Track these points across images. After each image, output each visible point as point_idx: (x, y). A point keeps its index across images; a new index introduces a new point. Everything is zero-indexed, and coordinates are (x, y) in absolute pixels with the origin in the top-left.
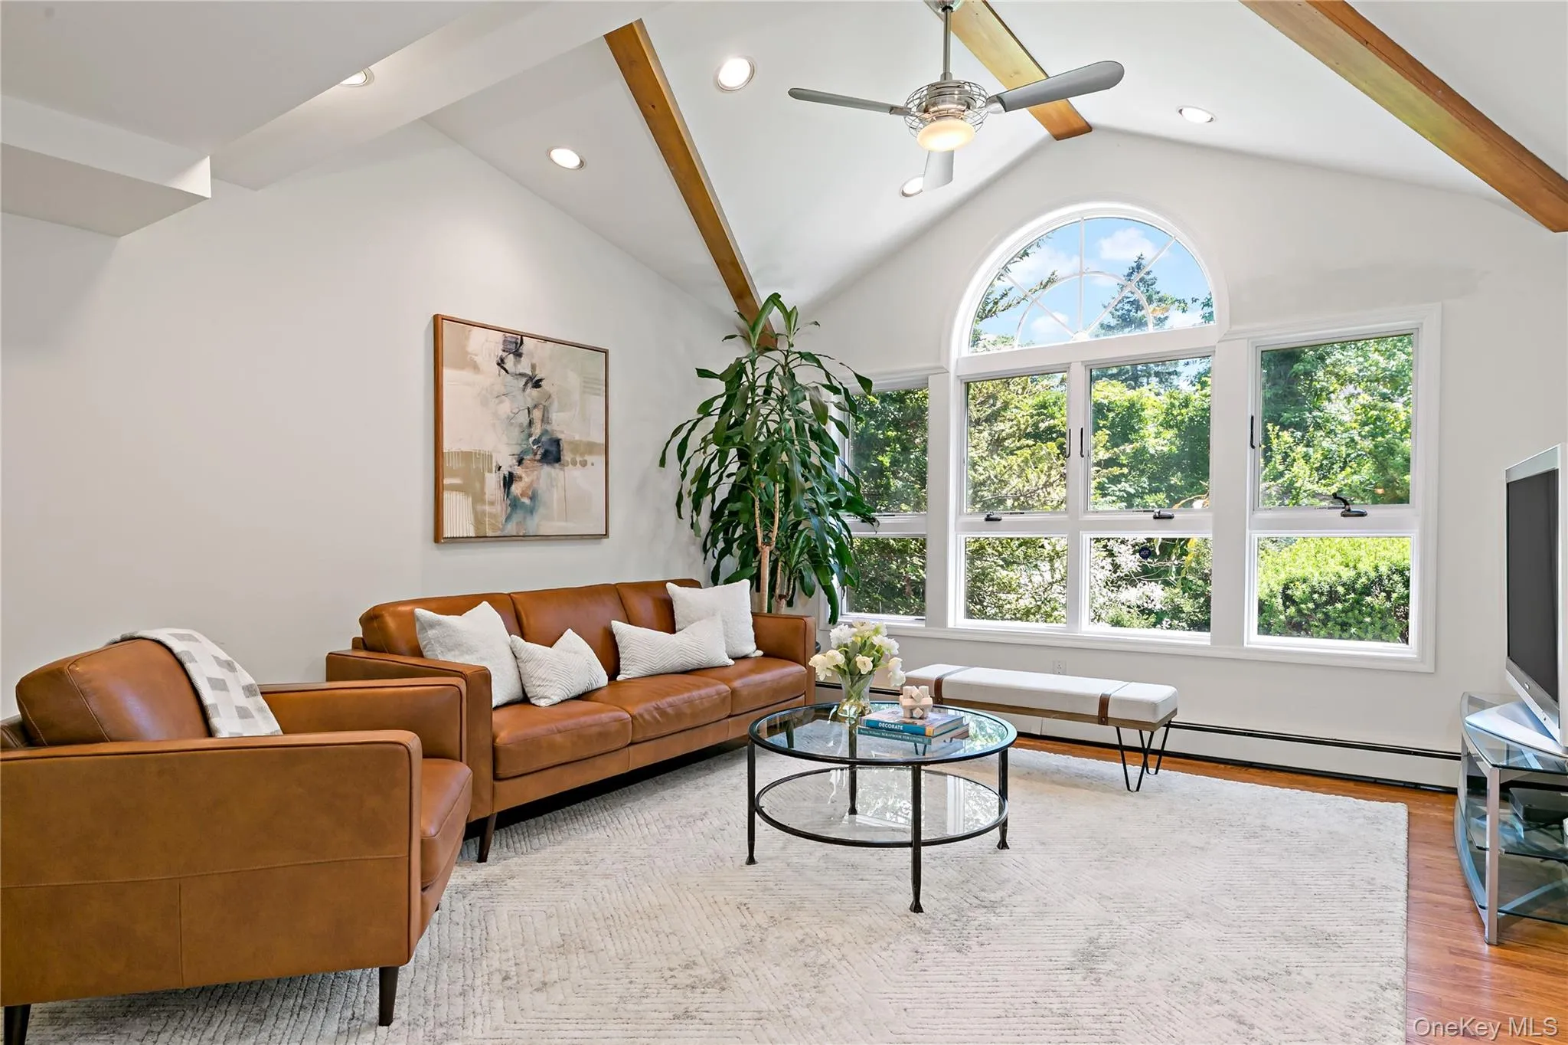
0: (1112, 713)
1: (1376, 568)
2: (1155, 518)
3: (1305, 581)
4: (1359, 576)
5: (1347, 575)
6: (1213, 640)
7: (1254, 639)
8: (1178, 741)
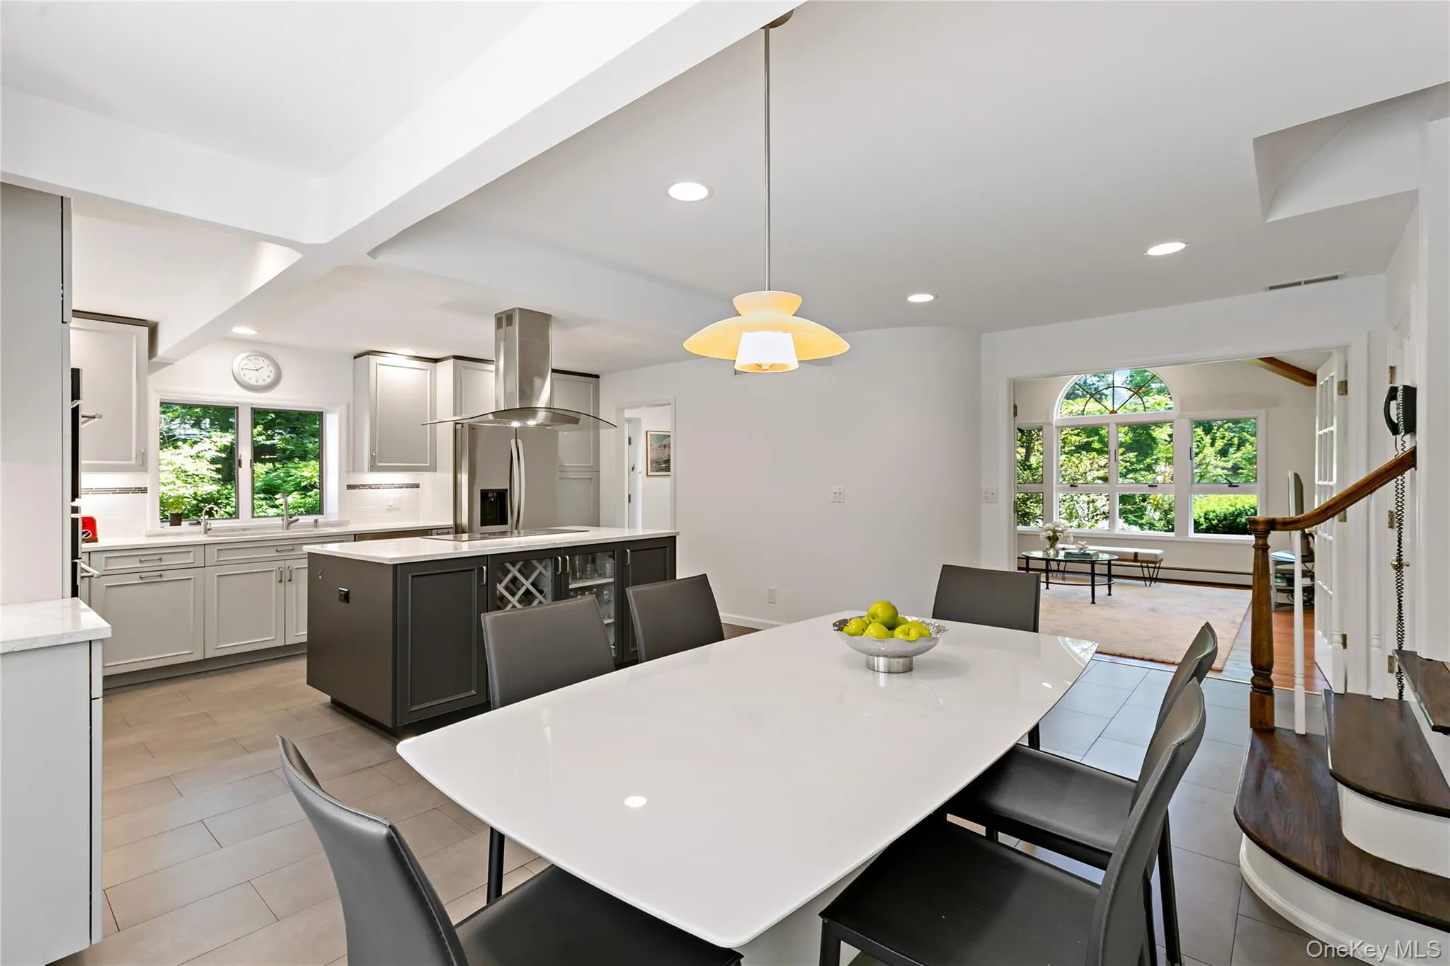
0: (1139, 558)
1: (1244, 507)
2: (1149, 486)
3: (1214, 512)
4: (1236, 510)
5: (1232, 509)
6: (1176, 535)
7: (1192, 534)
8: (1162, 574)
